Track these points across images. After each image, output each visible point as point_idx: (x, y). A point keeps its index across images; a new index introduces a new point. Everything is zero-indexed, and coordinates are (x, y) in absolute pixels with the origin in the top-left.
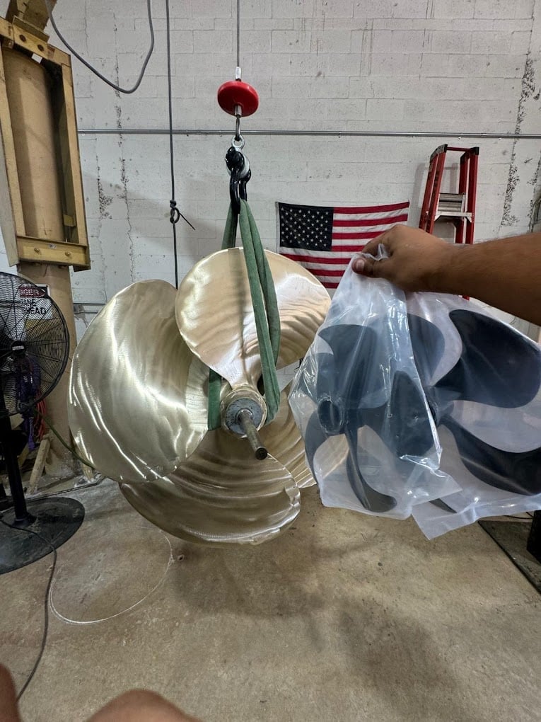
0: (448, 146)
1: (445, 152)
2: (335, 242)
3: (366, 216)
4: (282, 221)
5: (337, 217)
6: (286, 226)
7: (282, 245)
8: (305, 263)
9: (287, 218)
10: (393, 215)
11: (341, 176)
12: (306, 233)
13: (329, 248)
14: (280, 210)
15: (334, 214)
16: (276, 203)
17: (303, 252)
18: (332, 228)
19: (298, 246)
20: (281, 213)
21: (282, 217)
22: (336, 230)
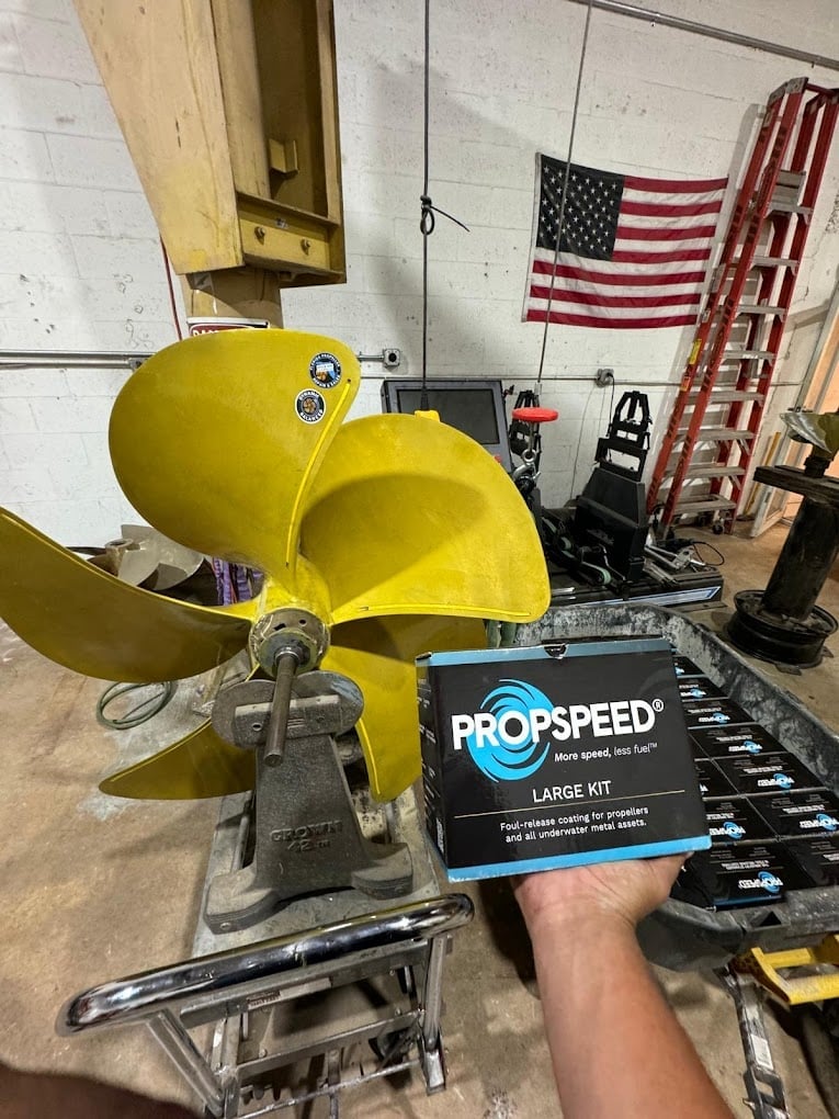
0: (810, 82)
1: (803, 92)
2: (621, 245)
3: (669, 199)
4: (544, 194)
5: (630, 195)
6: (550, 205)
7: (539, 244)
8: (574, 280)
9: (553, 188)
10: (704, 201)
11: (644, 111)
12: (580, 222)
13: (611, 255)
14: (543, 171)
15: (625, 189)
16: (537, 154)
17: (571, 260)
18: (618, 216)
19: (565, 249)
20: (545, 178)
21: (546, 187)
22: (625, 220)
